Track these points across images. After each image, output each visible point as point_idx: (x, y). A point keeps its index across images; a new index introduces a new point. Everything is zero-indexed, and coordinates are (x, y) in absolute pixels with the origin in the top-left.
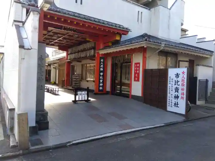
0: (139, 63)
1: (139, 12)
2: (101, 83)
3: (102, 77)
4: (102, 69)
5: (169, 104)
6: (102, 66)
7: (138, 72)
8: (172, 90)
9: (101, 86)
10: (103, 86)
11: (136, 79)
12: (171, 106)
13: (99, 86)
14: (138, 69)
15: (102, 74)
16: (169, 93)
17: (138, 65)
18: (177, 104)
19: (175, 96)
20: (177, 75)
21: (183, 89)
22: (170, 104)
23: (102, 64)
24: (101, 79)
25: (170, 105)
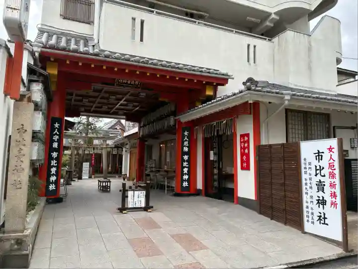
0: (248, 135)
1: (249, 46)
2: (186, 174)
3: (186, 163)
4: (186, 149)
5: (308, 217)
6: (186, 143)
7: (246, 151)
8: (311, 188)
9: (185, 181)
10: (188, 181)
11: (245, 165)
12: (313, 223)
13: (183, 181)
14: (246, 145)
15: (186, 157)
16: (307, 193)
17: (246, 138)
18: (325, 218)
19: (318, 200)
20: (319, 155)
21: (332, 185)
22: (311, 216)
23: (186, 140)
24: (185, 167)
25: (310, 219)
